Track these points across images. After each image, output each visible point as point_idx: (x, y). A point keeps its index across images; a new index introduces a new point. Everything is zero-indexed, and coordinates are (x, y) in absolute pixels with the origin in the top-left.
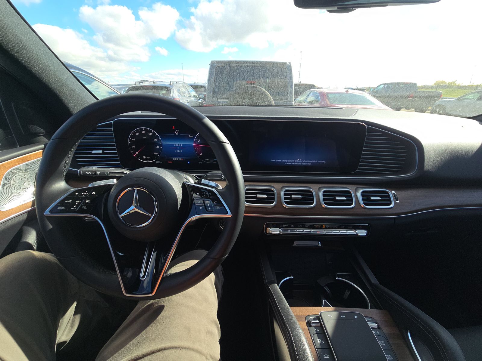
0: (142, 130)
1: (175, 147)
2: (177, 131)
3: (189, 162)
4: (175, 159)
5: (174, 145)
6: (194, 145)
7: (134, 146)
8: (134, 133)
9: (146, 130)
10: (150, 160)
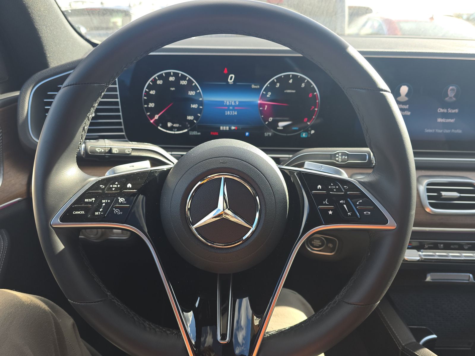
0: (168, 75)
1: (226, 106)
2: (232, 77)
3: (247, 134)
4: (224, 127)
5: (223, 102)
6: (259, 102)
7: (152, 105)
8: (155, 81)
9: (175, 75)
10: (179, 129)
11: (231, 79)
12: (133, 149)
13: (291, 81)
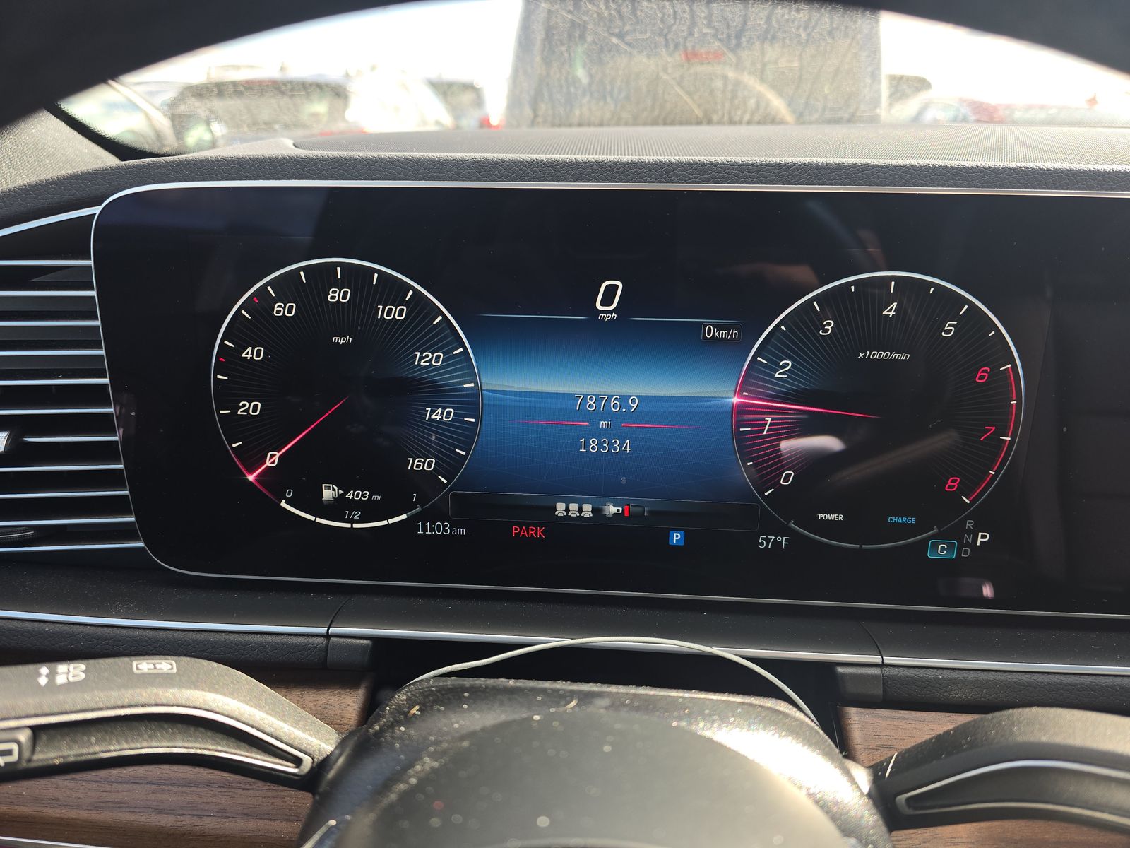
0: (324, 277)
1: (583, 413)
2: (611, 292)
3: (676, 537)
4: (574, 507)
5: (571, 397)
6: (736, 400)
7: (249, 408)
8: (262, 304)
9: (355, 277)
10: (370, 511)
11: (607, 300)
12: (36, 730)
13: (890, 311)
